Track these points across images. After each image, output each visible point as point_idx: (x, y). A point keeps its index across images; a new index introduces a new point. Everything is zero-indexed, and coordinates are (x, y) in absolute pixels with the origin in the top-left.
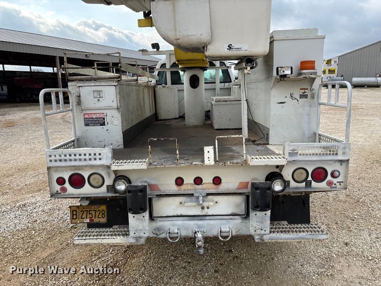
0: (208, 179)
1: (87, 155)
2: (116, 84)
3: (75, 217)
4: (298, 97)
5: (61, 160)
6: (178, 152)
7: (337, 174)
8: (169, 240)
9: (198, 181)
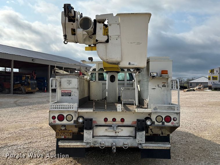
0: (118, 119)
1: (67, 106)
2: (78, 77)
3: (58, 135)
4: (161, 87)
5: (55, 108)
6: (106, 106)
7: (175, 119)
8: (100, 147)
9: (114, 120)
